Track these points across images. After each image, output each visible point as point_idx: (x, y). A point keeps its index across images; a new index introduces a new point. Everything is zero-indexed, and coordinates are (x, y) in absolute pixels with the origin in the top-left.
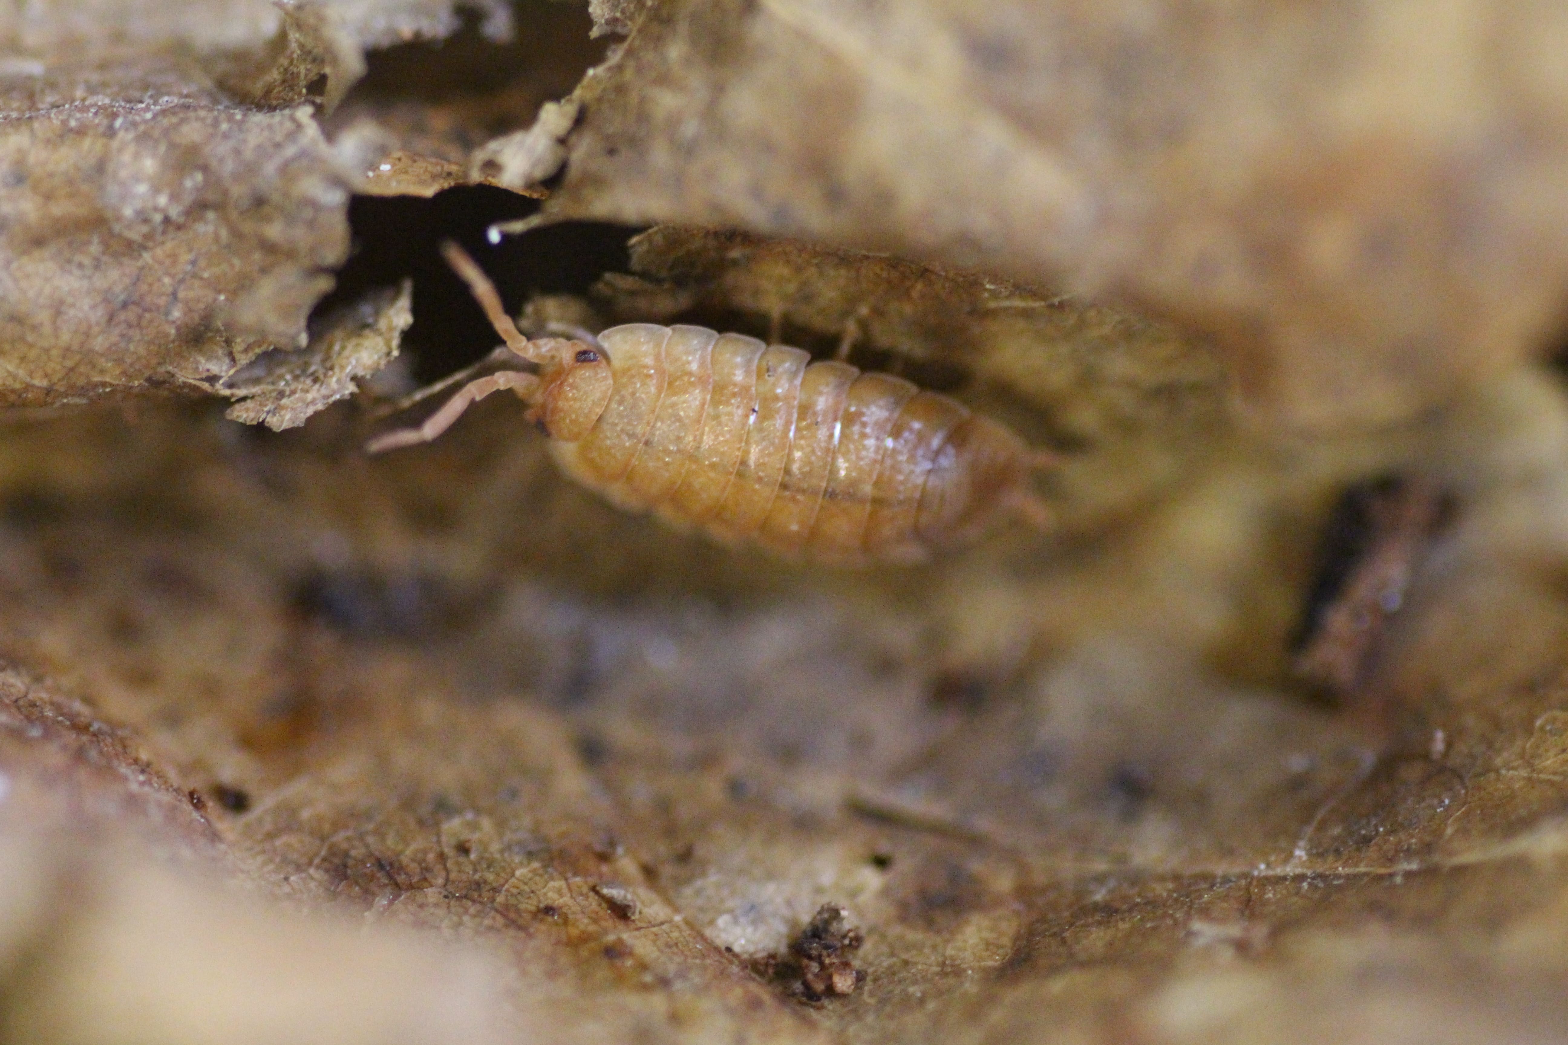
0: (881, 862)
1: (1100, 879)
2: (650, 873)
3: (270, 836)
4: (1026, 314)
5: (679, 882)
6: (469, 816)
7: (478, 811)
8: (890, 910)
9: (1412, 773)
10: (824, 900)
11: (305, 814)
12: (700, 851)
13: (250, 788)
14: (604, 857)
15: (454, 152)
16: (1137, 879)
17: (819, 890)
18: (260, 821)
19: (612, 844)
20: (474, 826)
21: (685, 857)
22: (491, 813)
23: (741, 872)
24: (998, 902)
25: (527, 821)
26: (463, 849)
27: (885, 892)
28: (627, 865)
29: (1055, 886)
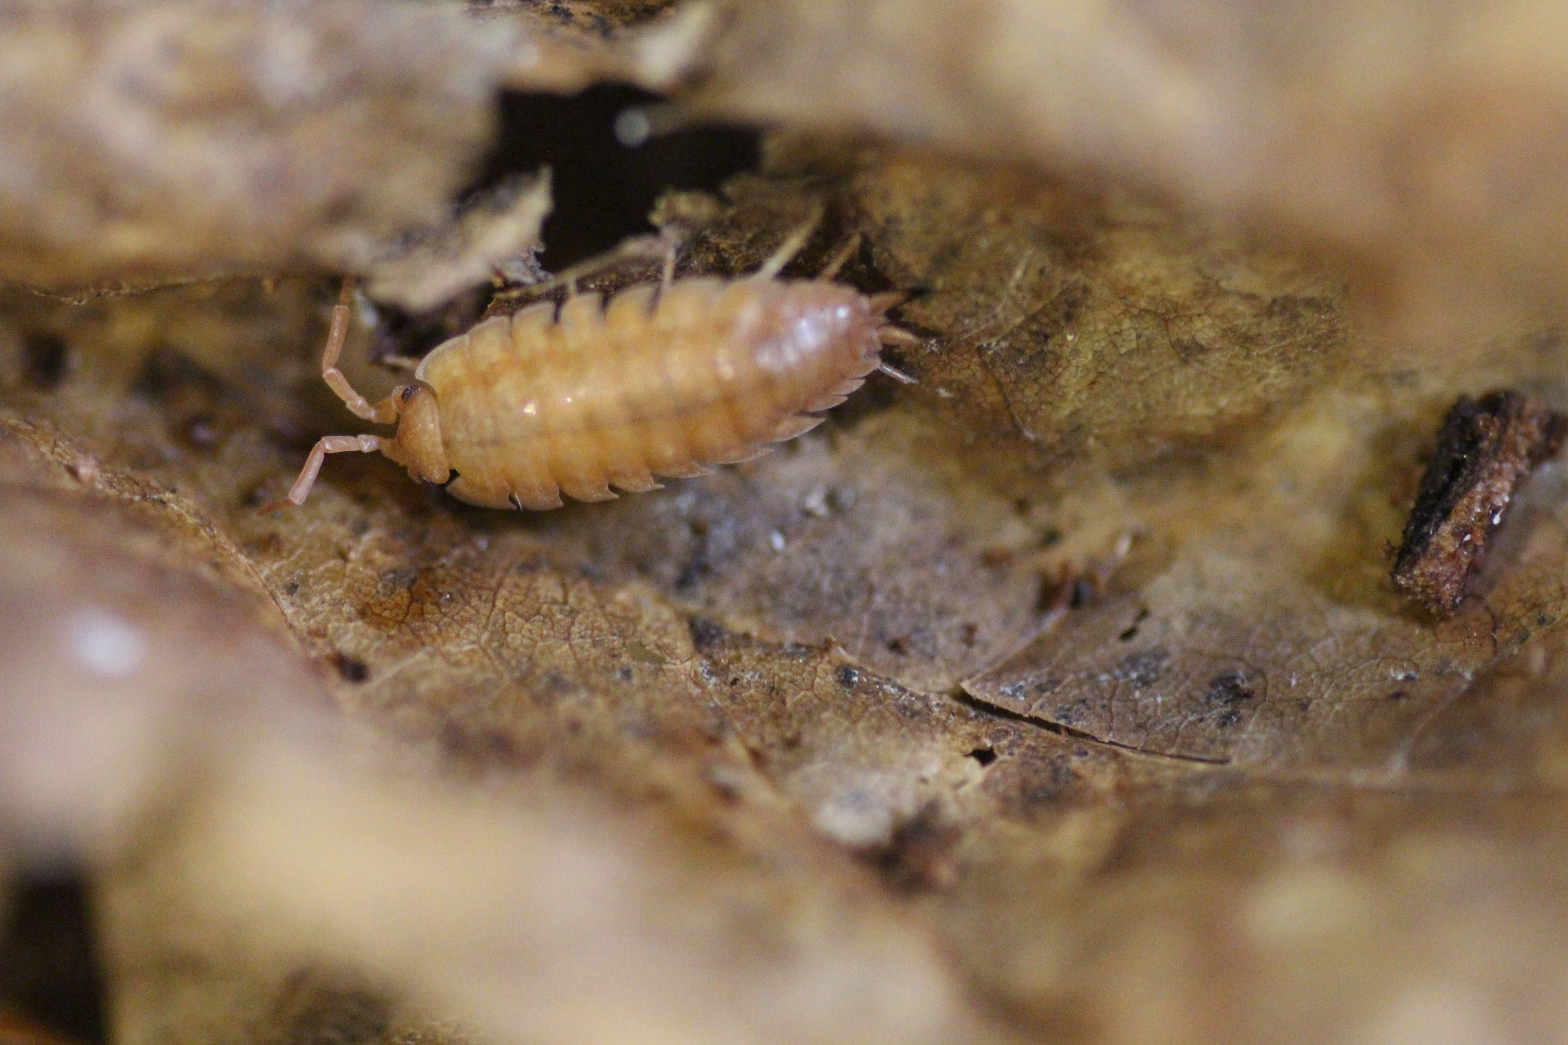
0: (984, 756)
1: (1200, 780)
2: (757, 757)
3: (390, 706)
4: (1152, 227)
5: (788, 768)
6: (583, 695)
7: (593, 690)
8: (993, 804)
9: (1511, 688)
10: (929, 791)
11: (423, 687)
12: (806, 739)
13: (370, 659)
14: (714, 740)
15: (595, 41)
16: (1236, 782)
17: (924, 780)
18: (379, 689)
19: (721, 726)
20: (587, 704)
21: (792, 744)
22: (606, 692)
23: (849, 760)
24: (1097, 799)
25: (640, 701)
26: (575, 727)
27: (986, 785)
28: (735, 748)
29: (1156, 786)
